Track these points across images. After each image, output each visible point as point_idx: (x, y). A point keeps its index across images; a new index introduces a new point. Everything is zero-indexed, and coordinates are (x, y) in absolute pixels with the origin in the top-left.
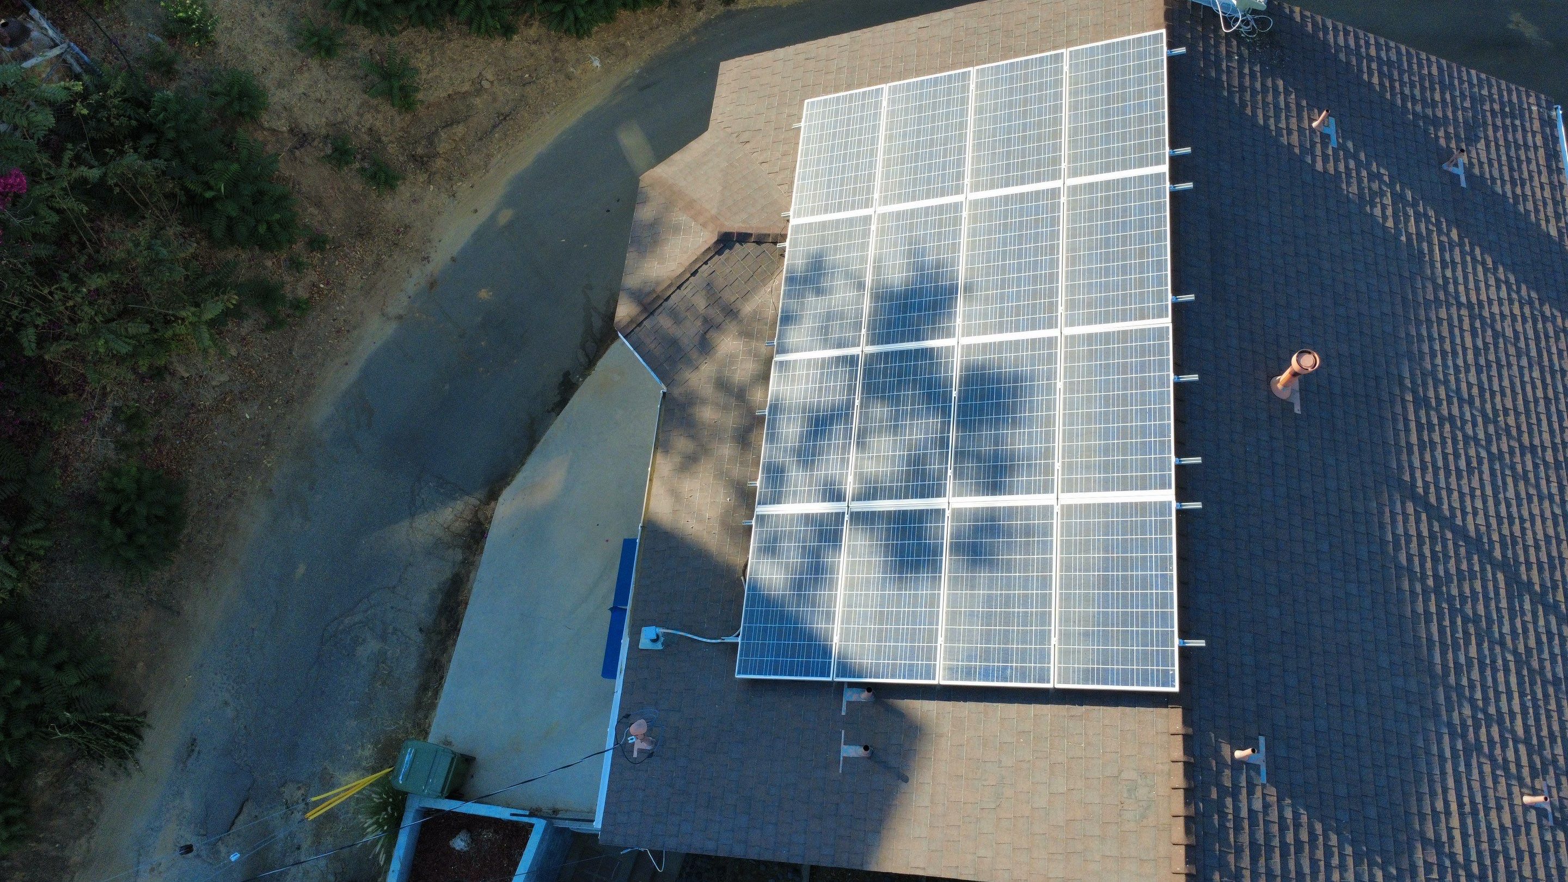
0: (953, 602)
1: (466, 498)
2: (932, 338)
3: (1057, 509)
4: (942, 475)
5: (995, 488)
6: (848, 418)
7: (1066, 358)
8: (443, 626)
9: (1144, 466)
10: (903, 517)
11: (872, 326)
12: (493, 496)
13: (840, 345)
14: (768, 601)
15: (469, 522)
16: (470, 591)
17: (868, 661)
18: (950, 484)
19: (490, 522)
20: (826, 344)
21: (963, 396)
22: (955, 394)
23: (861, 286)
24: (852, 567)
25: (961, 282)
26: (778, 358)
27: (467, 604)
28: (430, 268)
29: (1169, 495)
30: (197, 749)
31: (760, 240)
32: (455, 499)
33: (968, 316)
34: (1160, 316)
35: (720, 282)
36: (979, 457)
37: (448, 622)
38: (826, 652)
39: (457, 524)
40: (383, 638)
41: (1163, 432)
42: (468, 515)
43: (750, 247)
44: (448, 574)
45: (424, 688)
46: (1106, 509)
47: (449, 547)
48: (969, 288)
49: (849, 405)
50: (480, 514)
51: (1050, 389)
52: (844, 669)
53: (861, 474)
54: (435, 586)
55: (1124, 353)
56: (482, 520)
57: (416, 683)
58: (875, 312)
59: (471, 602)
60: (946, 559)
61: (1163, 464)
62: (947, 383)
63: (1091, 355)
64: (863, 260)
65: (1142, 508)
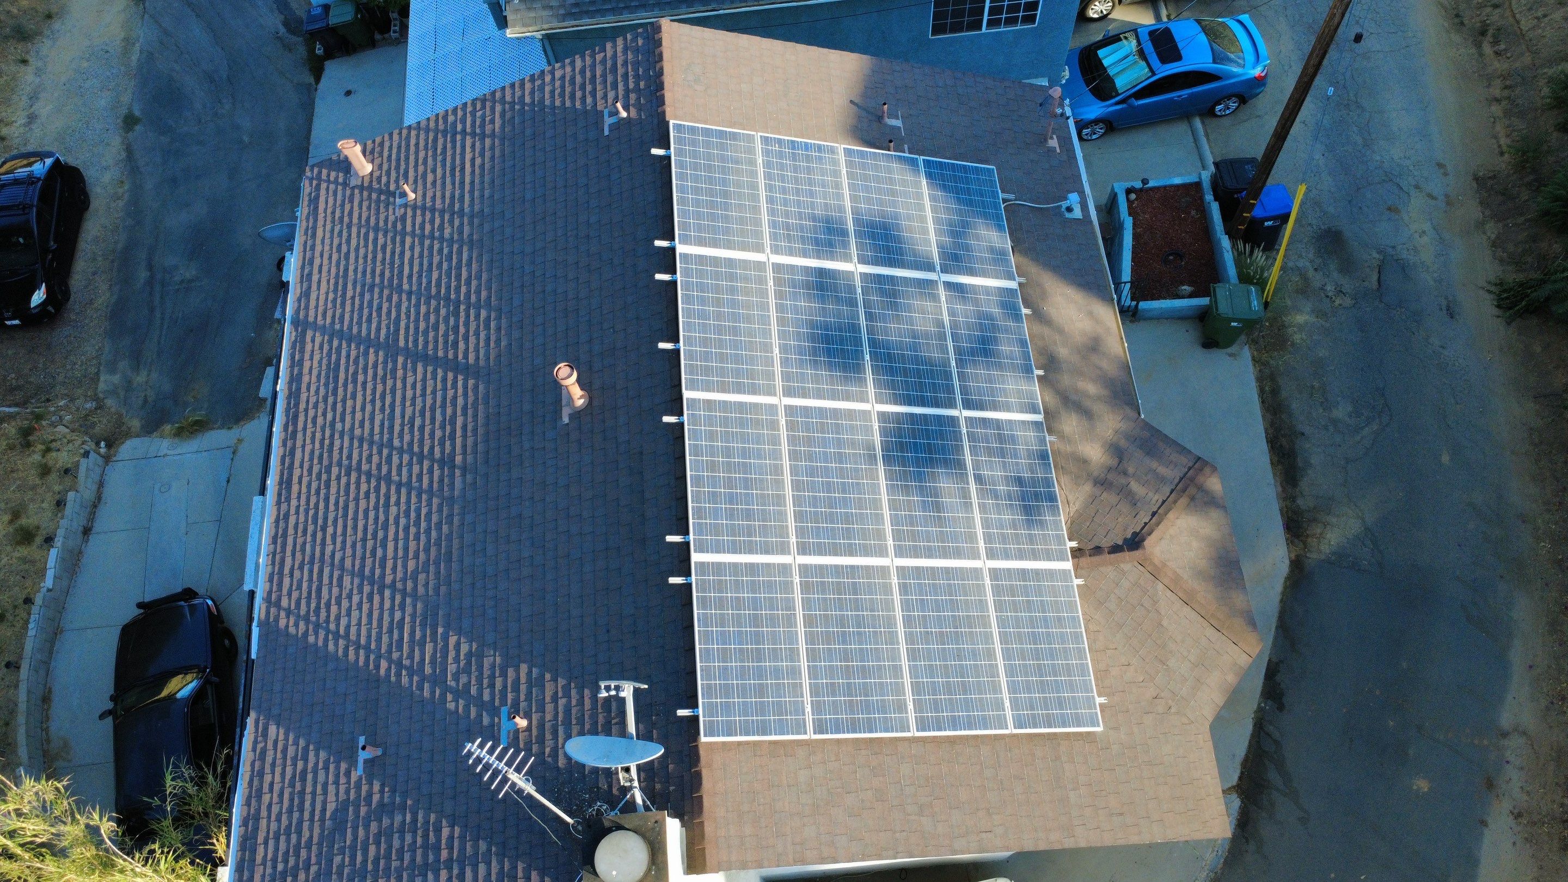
0: (839, 196)
1: (1323, 557)
2: (898, 414)
3: (768, 250)
4: (865, 291)
5: (821, 272)
6: (959, 351)
7: (774, 375)
8: (1284, 442)
9: (701, 274)
10: (891, 263)
11: (957, 436)
12: (1297, 565)
13: (984, 421)
14: (985, 216)
15: (1308, 536)
16: (1275, 475)
17: (895, 165)
18: (858, 283)
19: (1287, 540)
20: (998, 424)
21: (858, 354)
22: (867, 357)
23: (979, 479)
24: (925, 231)
25: (881, 468)
26: (1039, 418)
27: (1272, 464)
28: (1506, 805)
29: (681, 249)
30: (1445, 312)
31: (1097, 550)
32: (1334, 553)
33: (868, 430)
34: (694, 400)
35: (1125, 508)
36: (838, 300)
37: (1281, 446)
38: (929, 176)
39: (1319, 531)
40: (1335, 422)
41: (688, 299)
42: (1312, 542)
43: (1106, 543)
44: (1304, 484)
45: (1275, 392)
46: (729, 246)
47: (1315, 508)
48: (872, 458)
49: (960, 363)
50: (1301, 545)
51: (784, 349)
52: (913, 163)
53: (935, 301)
54: (1309, 472)
55: (722, 372)
56: (1296, 540)
57: (1284, 394)
58: (959, 449)
59: (1269, 467)
60: (851, 226)
61: (686, 273)
62: (876, 370)
63: (751, 375)
64: (983, 508)
65: (701, 242)
